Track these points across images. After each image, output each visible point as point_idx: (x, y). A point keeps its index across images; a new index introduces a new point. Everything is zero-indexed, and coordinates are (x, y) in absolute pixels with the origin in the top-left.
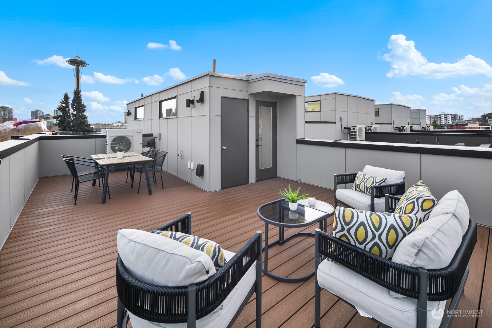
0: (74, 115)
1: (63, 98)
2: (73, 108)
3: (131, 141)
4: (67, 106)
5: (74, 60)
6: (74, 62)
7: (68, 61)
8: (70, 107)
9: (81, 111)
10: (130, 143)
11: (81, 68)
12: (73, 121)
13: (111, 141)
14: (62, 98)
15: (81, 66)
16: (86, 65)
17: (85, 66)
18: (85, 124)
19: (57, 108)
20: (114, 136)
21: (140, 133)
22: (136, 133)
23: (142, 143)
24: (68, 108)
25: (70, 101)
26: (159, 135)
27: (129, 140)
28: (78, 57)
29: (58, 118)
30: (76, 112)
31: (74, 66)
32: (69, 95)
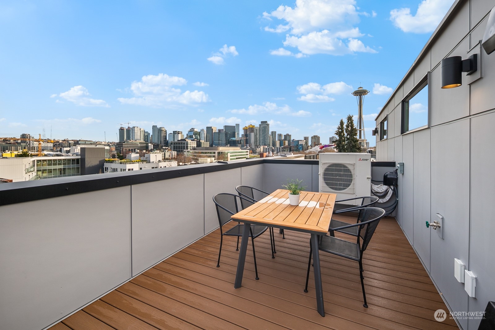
0: (348, 139)
1: (340, 124)
2: (346, 132)
3: (352, 173)
4: (342, 131)
5: (358, 91)
6: (357, 93)
7: (353, 93)
8: (345, 131)
9: (353, 135)
10: (351, 176)
11: (363, 96)
12: (347, 144)
13: (324, 169)
14: (338, 124)
15: (363, 95)
16: (367, 92)
17: (366, 94)
18: (356, 147)
19: (335, 133)
20: (326, 163)
21: (366, 160)
22: (360, 160)
23: (370, 176)
24: (343, 133)
25: (345, 126)
26: (401, 166)
27: (349, 171)
28: (361, 87)
29: (336, 142)
30: (350, 136)
31: (358, 97)
32: (344, 121)
